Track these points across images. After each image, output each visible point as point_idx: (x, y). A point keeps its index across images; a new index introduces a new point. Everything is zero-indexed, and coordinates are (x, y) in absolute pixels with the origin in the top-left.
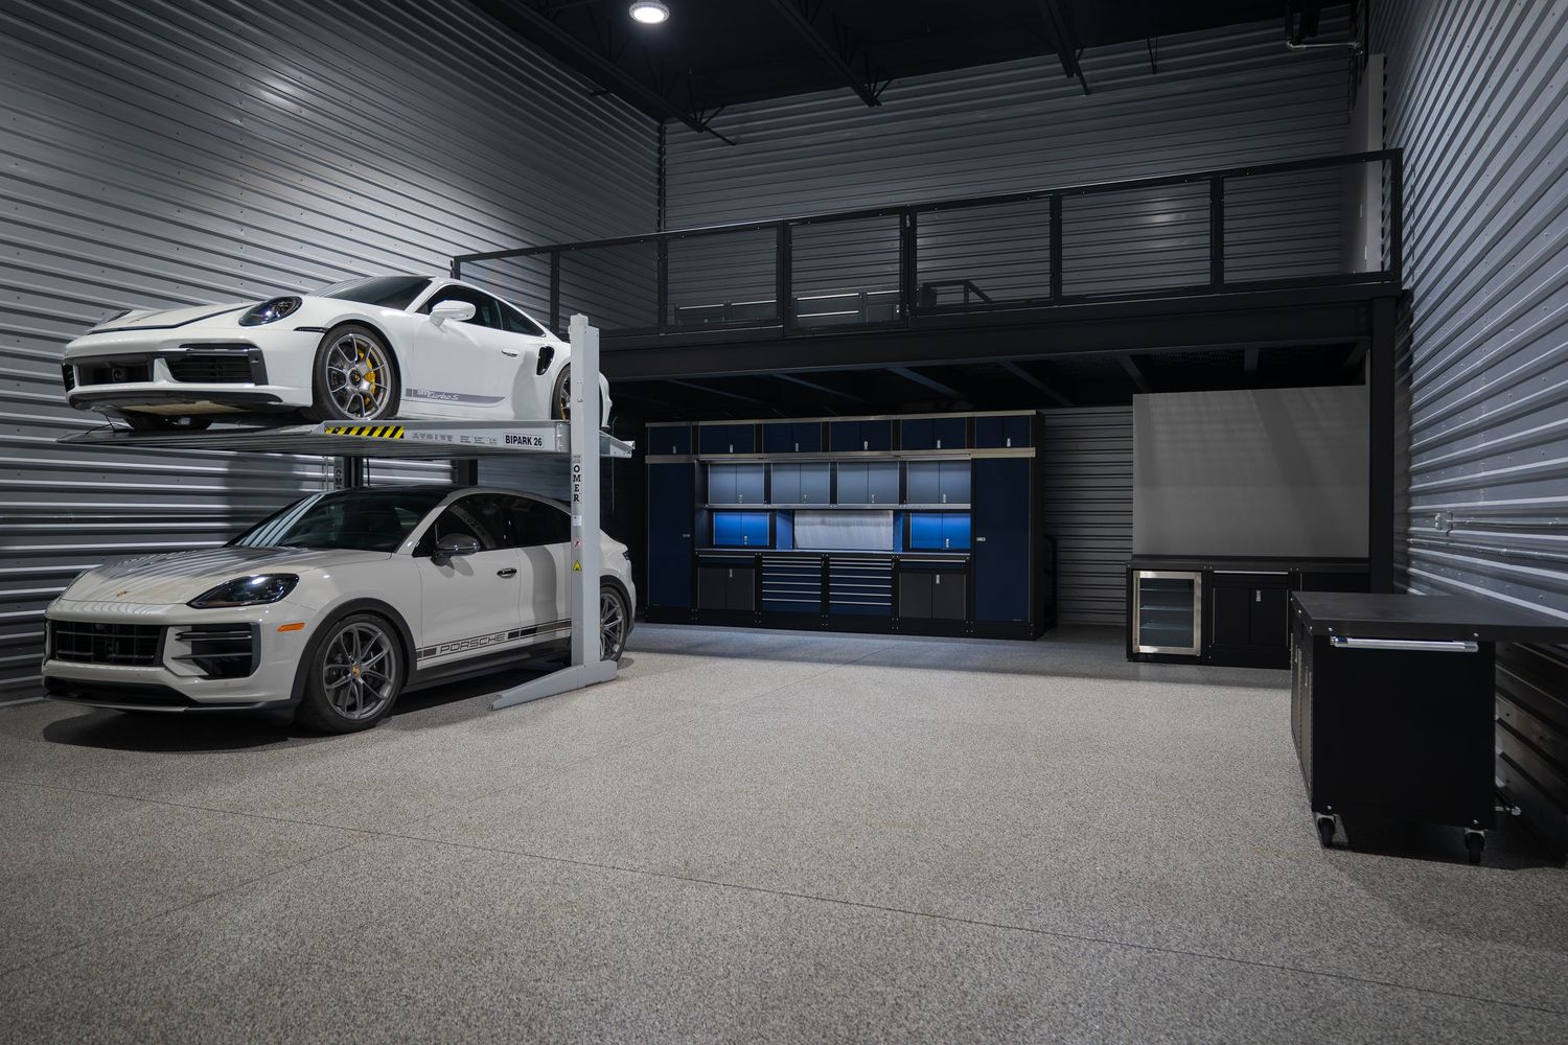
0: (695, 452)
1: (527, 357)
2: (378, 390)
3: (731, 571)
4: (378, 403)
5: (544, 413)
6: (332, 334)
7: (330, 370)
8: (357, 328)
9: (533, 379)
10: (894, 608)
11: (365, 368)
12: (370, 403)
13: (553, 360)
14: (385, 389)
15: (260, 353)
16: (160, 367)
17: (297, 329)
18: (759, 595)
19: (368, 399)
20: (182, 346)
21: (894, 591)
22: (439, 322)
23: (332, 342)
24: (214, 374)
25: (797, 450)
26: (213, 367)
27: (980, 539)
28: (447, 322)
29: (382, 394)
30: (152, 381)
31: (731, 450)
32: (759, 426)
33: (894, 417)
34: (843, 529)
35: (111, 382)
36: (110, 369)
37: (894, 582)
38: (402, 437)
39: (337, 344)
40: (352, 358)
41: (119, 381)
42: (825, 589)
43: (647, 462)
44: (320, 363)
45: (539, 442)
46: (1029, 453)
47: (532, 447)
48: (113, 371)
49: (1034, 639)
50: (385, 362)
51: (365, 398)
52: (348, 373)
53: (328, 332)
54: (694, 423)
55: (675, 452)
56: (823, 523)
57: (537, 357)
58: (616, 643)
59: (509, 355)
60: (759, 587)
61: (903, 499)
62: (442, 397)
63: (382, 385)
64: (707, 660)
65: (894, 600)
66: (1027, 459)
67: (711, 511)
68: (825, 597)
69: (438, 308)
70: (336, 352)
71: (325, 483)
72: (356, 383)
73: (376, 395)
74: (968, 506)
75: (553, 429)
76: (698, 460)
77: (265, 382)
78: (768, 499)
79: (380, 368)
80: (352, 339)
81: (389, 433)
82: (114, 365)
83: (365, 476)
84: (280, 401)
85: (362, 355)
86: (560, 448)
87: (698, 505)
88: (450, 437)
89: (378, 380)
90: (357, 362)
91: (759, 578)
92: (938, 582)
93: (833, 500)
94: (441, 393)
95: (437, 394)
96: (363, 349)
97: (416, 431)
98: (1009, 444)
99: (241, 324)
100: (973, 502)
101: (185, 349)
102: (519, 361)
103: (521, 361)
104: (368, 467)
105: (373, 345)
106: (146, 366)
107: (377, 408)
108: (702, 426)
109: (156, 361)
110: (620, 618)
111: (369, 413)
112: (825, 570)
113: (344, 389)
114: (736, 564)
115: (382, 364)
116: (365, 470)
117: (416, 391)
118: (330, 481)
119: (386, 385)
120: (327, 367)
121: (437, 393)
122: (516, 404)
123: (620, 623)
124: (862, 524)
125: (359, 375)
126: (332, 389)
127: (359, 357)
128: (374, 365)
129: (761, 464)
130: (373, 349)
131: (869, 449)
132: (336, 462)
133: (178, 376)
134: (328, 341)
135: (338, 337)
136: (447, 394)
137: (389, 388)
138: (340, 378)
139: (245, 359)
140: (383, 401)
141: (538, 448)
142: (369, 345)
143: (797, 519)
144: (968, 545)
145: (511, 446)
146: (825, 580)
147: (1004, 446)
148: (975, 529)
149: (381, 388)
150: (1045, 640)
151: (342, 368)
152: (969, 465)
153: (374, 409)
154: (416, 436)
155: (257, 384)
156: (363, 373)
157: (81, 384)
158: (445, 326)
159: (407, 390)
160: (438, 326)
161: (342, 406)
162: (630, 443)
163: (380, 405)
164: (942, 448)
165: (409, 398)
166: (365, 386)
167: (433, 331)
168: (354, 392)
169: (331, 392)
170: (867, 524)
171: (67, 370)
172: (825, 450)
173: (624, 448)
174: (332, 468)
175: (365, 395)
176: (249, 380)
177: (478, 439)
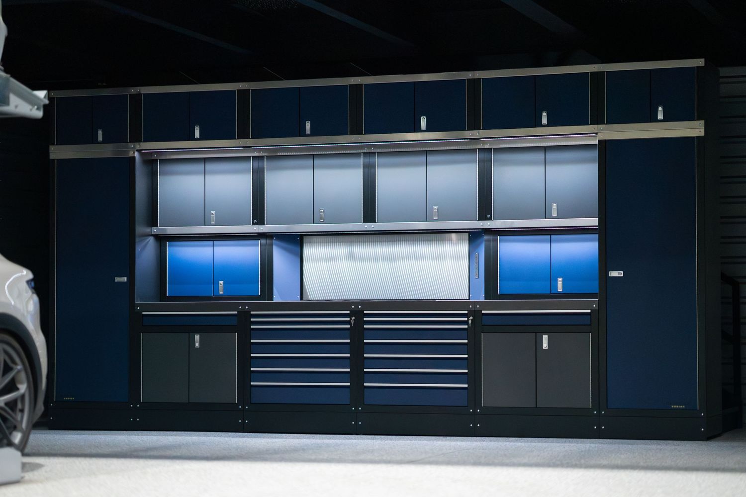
0: (136, 139)
3: (197, 337)
10: (474, 391)
18: (245, 376)
21: (473, 363)
25: (308, 132)
27: (614, 274)
31: (197, 134)
32: (243, 93)
33: (470, 75)
34: (384, 266)
37: (473, 349)
42: (357, 362)
43: (52, 156)
46: (694, 129)
49: (708, 437)
54: (133, 91)
55: (100, 138)
56: (351, 257)
58: (15, 428)
60: (245, 362)
61: (485, 211)
64: (167, 463)
65: (473, 378)
66: (693, 138)
67: (163, 240)
68: (357, 376)
74: (594, 222)
76: (139, 151)
78: (259, 216)
87: (140, 229)
91: (245, 348)
92: (545, 345)
93: (369, 215)
98: (660, 116)
100: (603, 215)
108: (147, 96)
110: (23, 388)
112: (357, 332)
114: (207, 326)
123: (23, 396)
124: (416, 258)
129: (247, 158)
131: (429, 129)
143: (309, 251)
144: (595, 287)
146: (357, 348)
147: (653, 119)
148: (606, 259)
150: (727, 440)
152: (595, 154)
162: (42, 94)
164: (550, 124)
170: (422, 257)
172: (356, 131)
173: (32, 101)
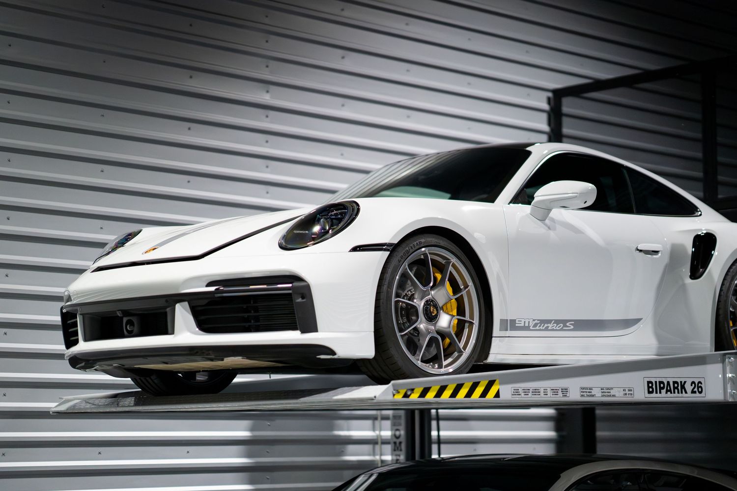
1: (675, 252)
2: (461, 326)
4: (461, 345)
5: (705, 342)
6: (401, 252)
7: (397, 302)
8: (432, 239)
9: (684, 287)
11: (442, 294)
12: (450, 344)
13: (716, 253)
14: (471, 324)
15: (308, 287)
16: (182, 315)
17: (355, 249)
19: (448, 341)
20: (209, 285)
22: (543, 214)
23: (400, 263)
24: (247, 320)
26: (247, 311)
28: (557, 213)
29: (466, 331)
30: (173, 333)
35: (121, 336)
36: (121, 318)
38: (497, 395)
39: (406, 264)
40: (425, 284)
41: (131, 335)
44: (383, 296)
45: (698, 387)
47: (688, 397)
48: (125, 320)
50: (470, 284)
51: (443, 339)
52: (420, 304)
53: (392, 249)
57: (690, 249)
59: (647, 252)
62: (550, 326)
63: (467, 318)
69: (544, 193)
70: (404, 276)
71: (377, 447)
72: (432, 318)
73: (459, 333)
75: (720, 365)
77: (314, 329)
79: (464, 293)
80: (425, 255)
81: (479, 390)
82: (126, 313)
83: (434, 433)
84: (334, 353)
85: (439, 276)
86: (732, 396)
88: (565, 391)
89: (461, 311)
90: (432, 288)
94: (549, 321)
95: (543, 324)
96: (441, 268)
97: (517, 385)
99: (282, 247)
101: (212, 289)
102: (662, 260)
103: (666, 260)
104: (438, 418)
105: (454, 260)
106: (166, 313)
107: (461, 353)
109: (178, 307)
111: (450, 360)
113: (416, 329)
115: (466, 286)
116: (434, 424)
117: (513, 322)
118: (385, 442)
119: (472, 317)
120: (394, 299)
121: (543, 322)
122: (660, 326)
125: (436, 306)
126: (401, 330)
127: (435, 278)
128: (456, 289)
130: (454, 266)
132: (395, 417)
133: (205, 326)
134: (394, 262)
135: (408, 254)
136: (557, 322)
137: (476, 321)
138: (409, 312)
139: (287, 297)
140: (469, 344)
141: (697, 398)
142: (448, 261)
145: (656, 397)
149: (465, 321)
151: (411, 298)
153: (456, 354)
154: (516, 392)
155: (303, 332)
156: (441, 302)
157: (86, 340)
158: (553, 220)
159: (502, 321)
160: (543, 220)
161: (414, 354)
163: (465, 347)
165: (503, 333)
166: (444, 321)
167: (536, 228)
168: (427, 330)
169: (398, 334)
171: (68, 317)
174: (387, 423)
175: (443, 334)
176: (292, 327)
177: (606, 390)
